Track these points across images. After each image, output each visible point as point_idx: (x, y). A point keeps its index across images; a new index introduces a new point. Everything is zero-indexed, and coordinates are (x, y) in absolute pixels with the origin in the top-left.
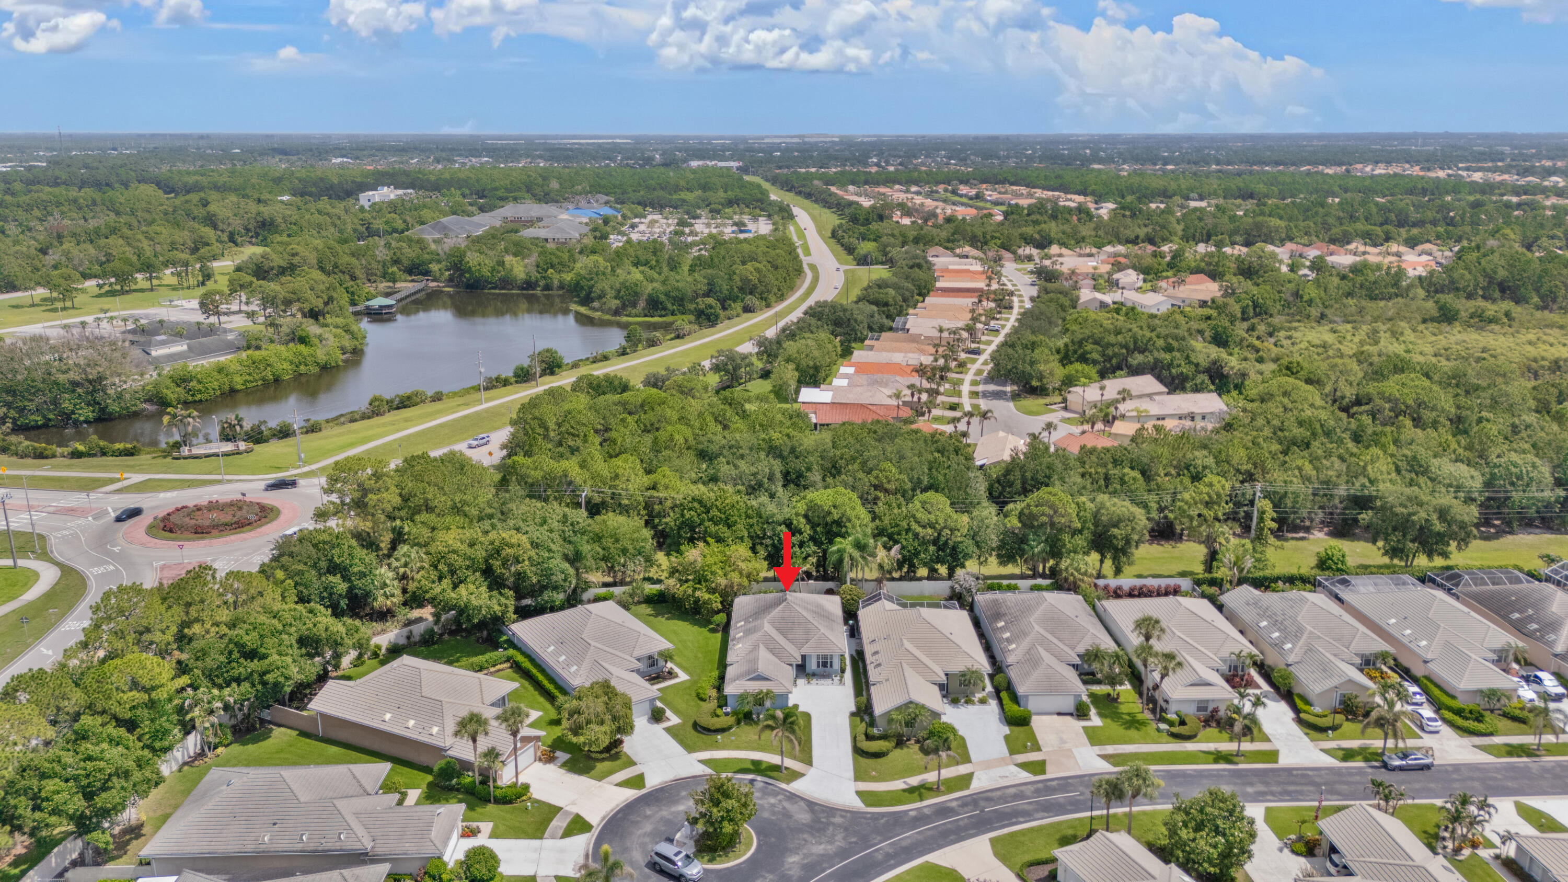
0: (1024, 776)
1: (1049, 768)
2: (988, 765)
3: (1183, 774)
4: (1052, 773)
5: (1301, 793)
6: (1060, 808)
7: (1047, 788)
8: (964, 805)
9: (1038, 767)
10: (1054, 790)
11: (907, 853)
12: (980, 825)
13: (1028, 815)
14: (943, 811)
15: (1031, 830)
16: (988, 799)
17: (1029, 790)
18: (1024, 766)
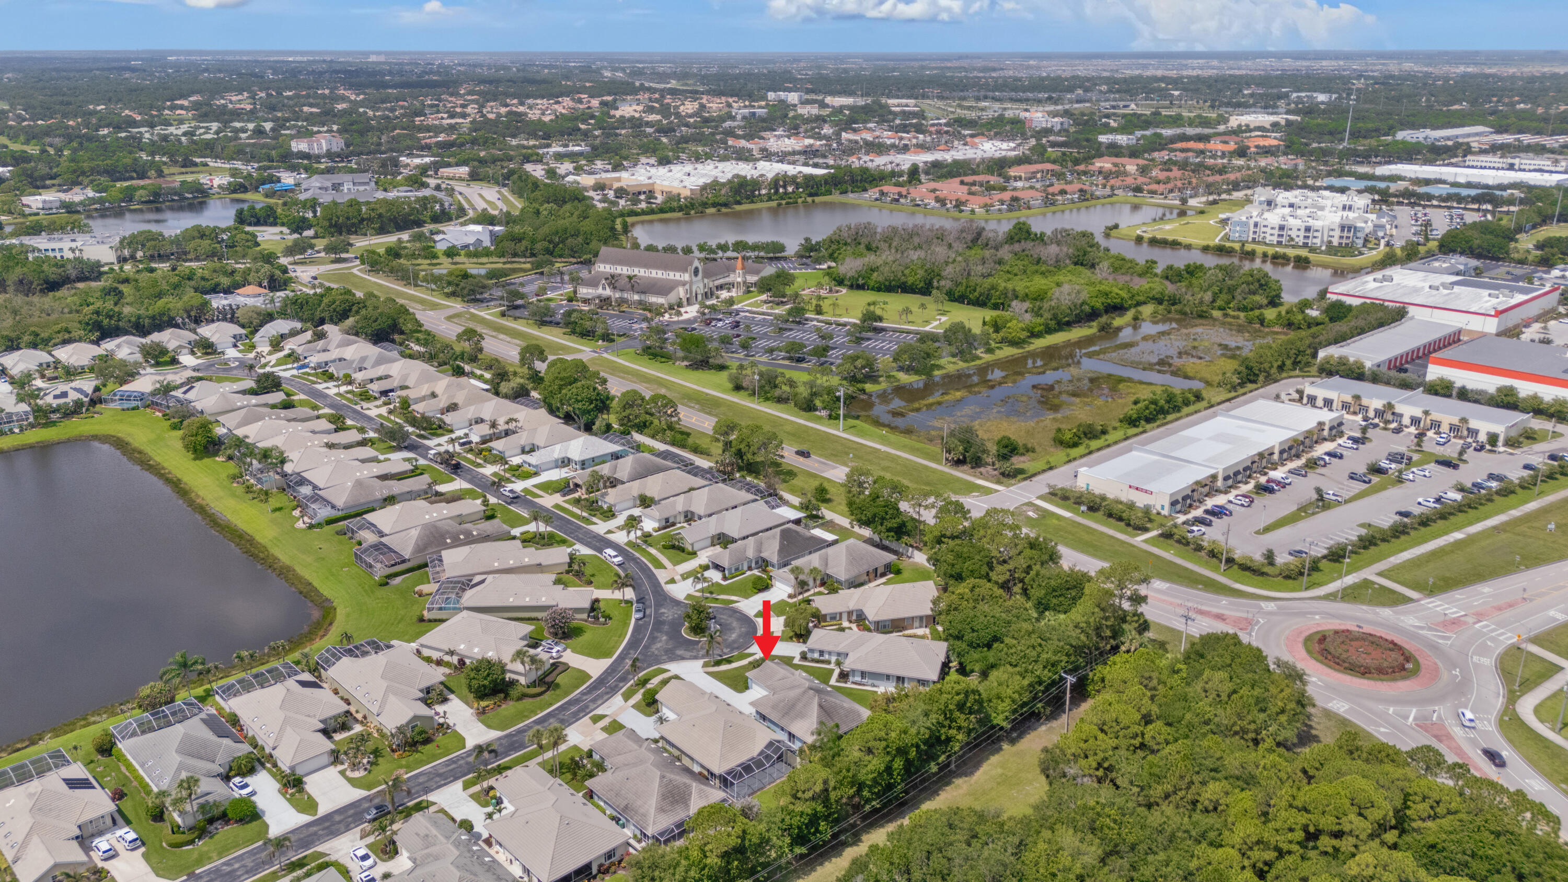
0: (599, 711)
1: (589, 721)
2: (622, 709)
3: (516, 749)
4: (586, 719)
5: (448, 765)
6: (570, 703)
7: (584, 711)
8: (616, 686)
9: (596, 719)
10: (580, 711)
11: (621, 658)
12: (601, 681)
13: (582, 693)
14: (624, 679)
15: (578, 688)
16: (607, 693)
17: (592, 706)
18: (602, 717)
